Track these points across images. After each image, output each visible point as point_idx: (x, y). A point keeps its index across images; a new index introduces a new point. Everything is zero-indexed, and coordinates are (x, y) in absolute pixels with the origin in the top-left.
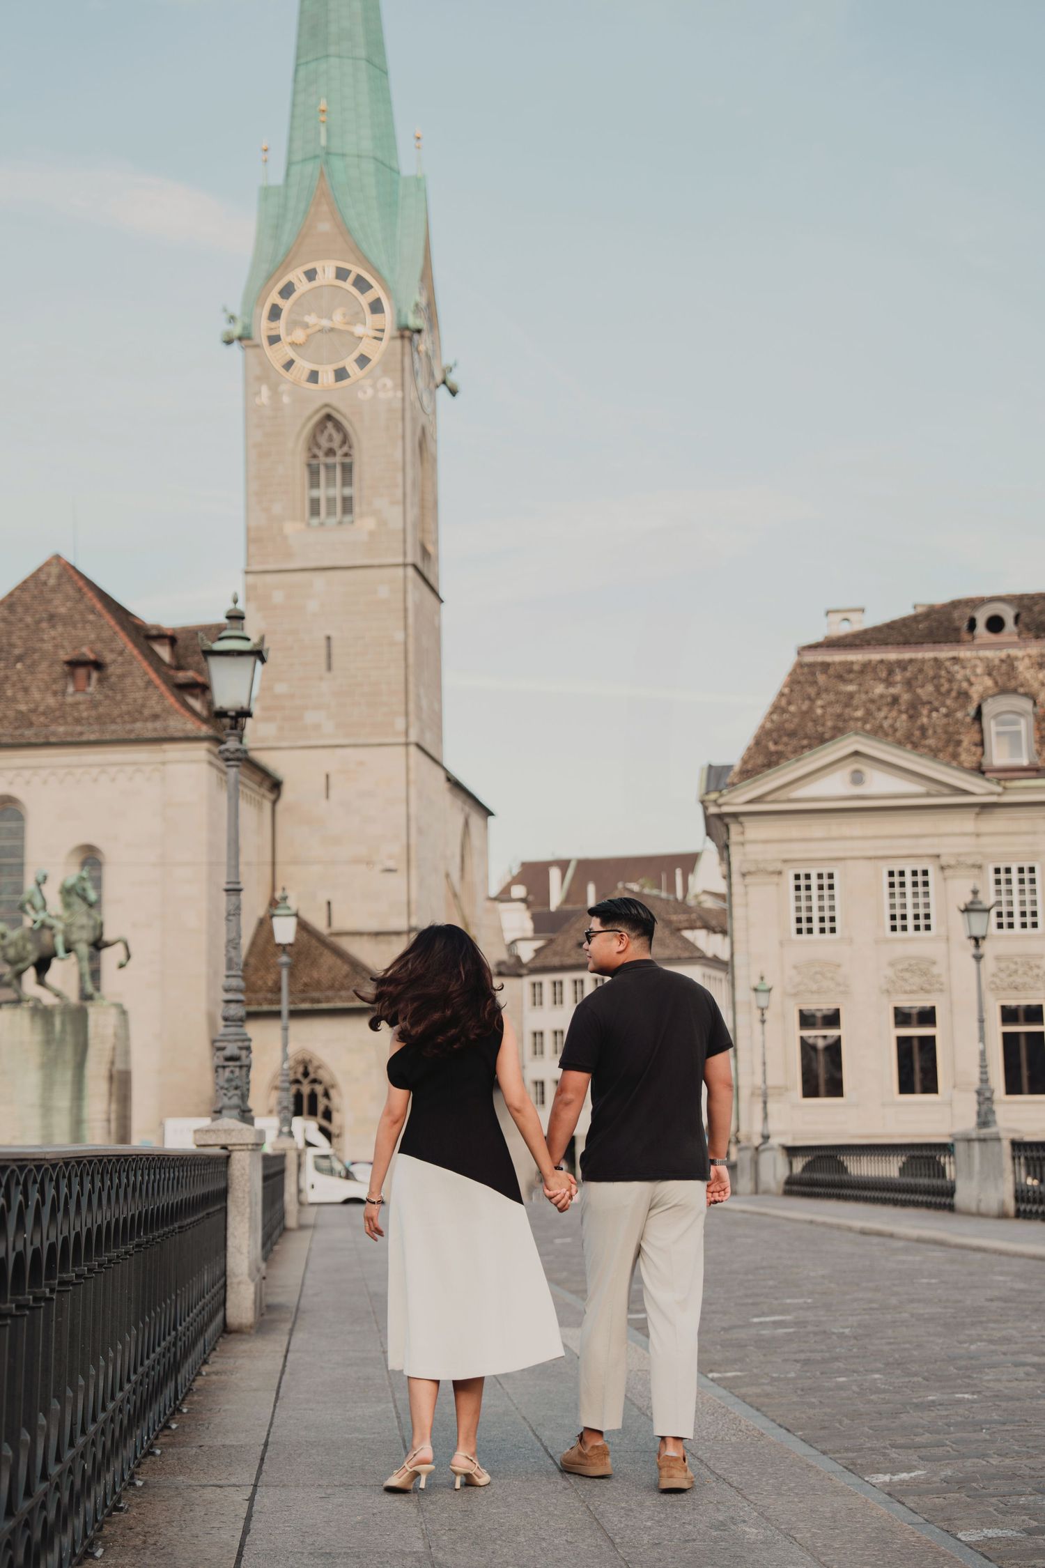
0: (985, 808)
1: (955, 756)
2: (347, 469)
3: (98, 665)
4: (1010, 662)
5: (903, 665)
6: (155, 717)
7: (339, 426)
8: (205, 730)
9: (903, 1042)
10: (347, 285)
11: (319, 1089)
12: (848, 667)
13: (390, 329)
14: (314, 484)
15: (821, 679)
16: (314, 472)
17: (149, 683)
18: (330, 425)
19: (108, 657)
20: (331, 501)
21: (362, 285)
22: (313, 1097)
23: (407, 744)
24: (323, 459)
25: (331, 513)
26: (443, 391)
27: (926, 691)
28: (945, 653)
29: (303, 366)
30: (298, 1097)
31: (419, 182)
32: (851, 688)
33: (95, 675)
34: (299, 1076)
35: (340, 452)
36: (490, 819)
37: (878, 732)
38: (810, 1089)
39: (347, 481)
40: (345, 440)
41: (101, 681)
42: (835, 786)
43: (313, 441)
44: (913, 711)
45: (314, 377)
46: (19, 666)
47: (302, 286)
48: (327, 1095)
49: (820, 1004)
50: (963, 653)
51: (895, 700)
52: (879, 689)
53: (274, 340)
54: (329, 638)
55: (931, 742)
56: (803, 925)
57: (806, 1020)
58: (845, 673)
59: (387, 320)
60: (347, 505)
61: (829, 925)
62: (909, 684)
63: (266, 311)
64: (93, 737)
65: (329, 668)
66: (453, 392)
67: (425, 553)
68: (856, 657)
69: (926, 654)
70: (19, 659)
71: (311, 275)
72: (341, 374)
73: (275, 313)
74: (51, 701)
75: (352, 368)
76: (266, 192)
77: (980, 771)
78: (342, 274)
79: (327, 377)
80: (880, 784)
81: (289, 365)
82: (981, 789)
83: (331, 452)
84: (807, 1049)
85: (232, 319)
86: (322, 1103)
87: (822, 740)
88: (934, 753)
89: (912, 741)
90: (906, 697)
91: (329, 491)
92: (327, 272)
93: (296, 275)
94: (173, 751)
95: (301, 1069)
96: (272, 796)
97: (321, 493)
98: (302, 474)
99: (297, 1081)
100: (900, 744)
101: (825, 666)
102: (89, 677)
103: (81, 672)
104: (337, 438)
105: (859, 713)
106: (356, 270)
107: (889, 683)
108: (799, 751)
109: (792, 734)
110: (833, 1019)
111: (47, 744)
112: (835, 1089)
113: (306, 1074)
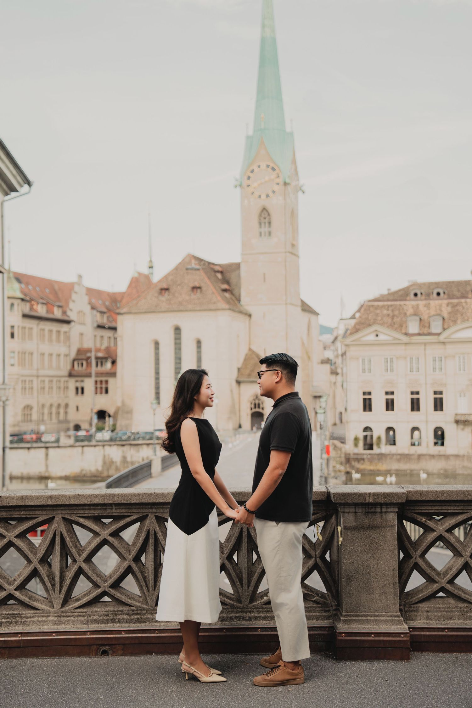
0: (406, 344)
1: (401, 330)
2: (270, 223)
3: (199, 288)
4: (418, 305)
5: (392, 306)
6: (214, 303)
7: (267, 211)
8: (227, 306)
9: (387, 400)
10: (269, 169)
11: (260, 402)
12: (378, 306)
13: (282, 183)
14: (260, 227)
15: (372, 309)
16: (260, 224)
17: (213, 293)
18: (265, 212)
19: (202, 285)
20: (265, 233)
21: (273, 169)
22: (259, 405)
23: (286, 304)
24: (263, 220)
25: (265, 235)
26: (300, 193)
27: (396, 313)
28: (402, 303)
29: (257, 194)
30: (255, 404)
31: (291, 134)
32: (378, 311)
33: (199, 290)
34: (255, 397)
35: (268, 218)
36: (319, 315)
37: (382, 324)
38: (365, 410)
39: (270, 226)
40: (269, 215)
41: (201, 291)
42: (372, 337)
43: (260, 215)
44: (393, 318)
45: (260, 197)
46: (179, 287)
47: (256, 169)
48: (262, 403)
49: (367, 390)
50: (407, 303)
51: (388, 315)
52: (385, 312)
53: (248, 186)
54: (264, 274)
55: (396, 326)
56: (364, 371)
57: (364, 393)
58: (377, 308)
59: (281, 180)
60: (270, 233)
61: (370, 371)
62: (393, 311)
63: (246, 177)
64: (198, 308)
65: (264, 281)
66: (304, 192)
67: (293, 245)
68: (380, 304)
69: (398, 303)
70: (179, 285)
71: (259, 166)
72: (268, 196)
73: (249, 178)
74: (187, 298)
75: (271, 194)
76: (248, 137)
77: (406, 334)
78: (268, 166)
79: (263, 197)
80: (382, 337)
81: (253, 193)
82: (405, 339)
83: (265, 218)
84: (365, 400)
85: (237, 180)
86: (261, 406)
87: (370, 325)
88: (396, 330)
89: (391, 326)
90: (391, 314)
91: (265, 229)
92: (263, 166)
93: (255, 167)
94: (219, 313)
95: (255, 396)
96: (249, 318)
97: (263, 230)
98: (257, 225)
99: (254, 400)
100: (388, 327)
101: (373, 306)
102: (197, 291)
103: (195, 290)
104: (267, 215)
105: (379, 318)
106: (272, 165)
107: (388, 310)
108: (364, 328)
109: (363, 323)
110: (370, 393)
111: (186, 311)
112: (370, 410)
113: (257, 397)
